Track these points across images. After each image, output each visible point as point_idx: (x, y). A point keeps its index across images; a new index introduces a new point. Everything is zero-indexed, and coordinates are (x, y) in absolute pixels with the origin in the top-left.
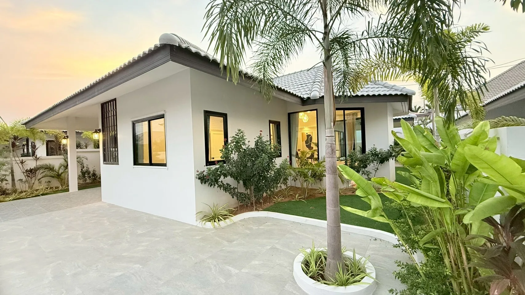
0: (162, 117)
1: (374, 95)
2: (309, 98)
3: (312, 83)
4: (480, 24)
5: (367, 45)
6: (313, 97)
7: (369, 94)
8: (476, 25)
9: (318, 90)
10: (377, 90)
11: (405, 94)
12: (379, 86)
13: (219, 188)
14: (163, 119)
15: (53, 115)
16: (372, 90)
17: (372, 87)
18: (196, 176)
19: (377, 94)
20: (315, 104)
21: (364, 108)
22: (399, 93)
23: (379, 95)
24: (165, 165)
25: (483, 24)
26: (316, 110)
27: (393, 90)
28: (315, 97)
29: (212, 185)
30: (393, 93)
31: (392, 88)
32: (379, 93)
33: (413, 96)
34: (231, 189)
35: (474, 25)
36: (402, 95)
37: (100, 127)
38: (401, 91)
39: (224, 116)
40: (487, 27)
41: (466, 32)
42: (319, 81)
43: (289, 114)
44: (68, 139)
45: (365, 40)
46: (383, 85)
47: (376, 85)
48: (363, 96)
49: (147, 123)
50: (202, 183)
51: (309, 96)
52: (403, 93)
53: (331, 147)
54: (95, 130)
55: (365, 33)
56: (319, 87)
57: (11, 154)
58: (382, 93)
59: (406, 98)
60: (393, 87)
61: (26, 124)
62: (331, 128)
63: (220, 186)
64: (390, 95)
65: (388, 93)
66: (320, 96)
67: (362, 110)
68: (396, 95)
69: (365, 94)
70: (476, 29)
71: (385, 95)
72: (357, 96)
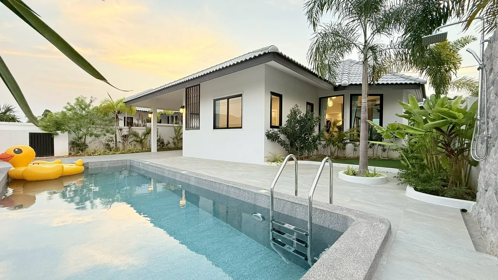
0: (241, 95)
1: (392, 84)
2: (340, 85)
3: (341, 75)
4: (471, 36)
5: (390, 52)
6: (343, 84)
7: (389, 83)
8: (469, 36)
9: (347, 79)
10: (395, 80)
11: (418, 83)
12: (397, 77)
13: (278, 143)
14: (241, 97)
15: (159, 94)
16: (391, 80)
17: (391, 77)
18: (265, 133)
19: (394, 82)
20: (345, 90)
21: (383, 94)
22: (413, 82)
23: (397, 84)
24: (241, 128)
25: (473, 36)
26: (343, 95)
27: (409, 80)
28: (345, 85)
29: (274, 140)
30: (408, 82)
31: (407, 78)
32: (396, 82)
33: (425, 84)
34: (285, 144)
35: (467, 36)
36: (415, 84)
37: (184, 104)
38: (415, 80)
39: (280, 96)
40: (476, 38)
41: (461, 40)
42: (347, 73)
43: (320, 99)
44: (153, 114)
45: (388, 50)
46: (400, 76)
47: (394, 76)
48: (383, 84)
49: (226, 100)
50: (268, 139)
51: (340, 84)
52: (416, 82)
53: (365, 108)
54: (181, 107)
55: (389, 47)
56: (348, 77)
57: (116, 123)
58: (399, 82)
59: (420, 86)
60: (409, 78)
61: (125, 102)
62: (365, 98)
63: (279, 142)
64: (406, 84)
65: (404, 82)
66: (349, 84)
67: (381, 96)
68: (411, 84)
69: (385, 83)
70: (468, 39)
71: (401, 84)
72: (378, 84)
